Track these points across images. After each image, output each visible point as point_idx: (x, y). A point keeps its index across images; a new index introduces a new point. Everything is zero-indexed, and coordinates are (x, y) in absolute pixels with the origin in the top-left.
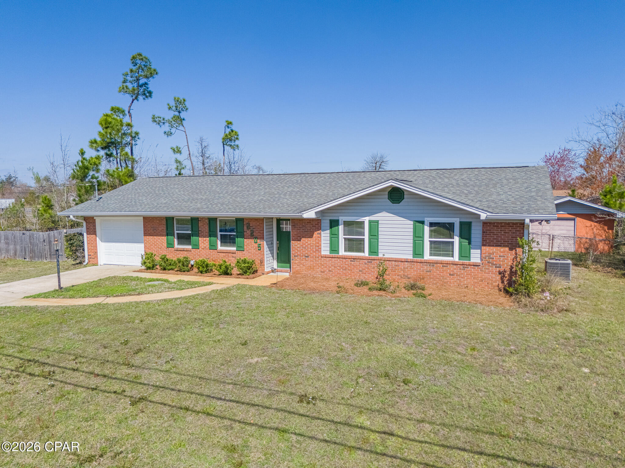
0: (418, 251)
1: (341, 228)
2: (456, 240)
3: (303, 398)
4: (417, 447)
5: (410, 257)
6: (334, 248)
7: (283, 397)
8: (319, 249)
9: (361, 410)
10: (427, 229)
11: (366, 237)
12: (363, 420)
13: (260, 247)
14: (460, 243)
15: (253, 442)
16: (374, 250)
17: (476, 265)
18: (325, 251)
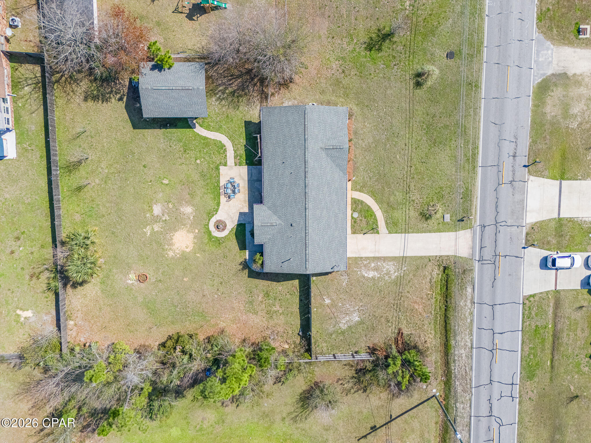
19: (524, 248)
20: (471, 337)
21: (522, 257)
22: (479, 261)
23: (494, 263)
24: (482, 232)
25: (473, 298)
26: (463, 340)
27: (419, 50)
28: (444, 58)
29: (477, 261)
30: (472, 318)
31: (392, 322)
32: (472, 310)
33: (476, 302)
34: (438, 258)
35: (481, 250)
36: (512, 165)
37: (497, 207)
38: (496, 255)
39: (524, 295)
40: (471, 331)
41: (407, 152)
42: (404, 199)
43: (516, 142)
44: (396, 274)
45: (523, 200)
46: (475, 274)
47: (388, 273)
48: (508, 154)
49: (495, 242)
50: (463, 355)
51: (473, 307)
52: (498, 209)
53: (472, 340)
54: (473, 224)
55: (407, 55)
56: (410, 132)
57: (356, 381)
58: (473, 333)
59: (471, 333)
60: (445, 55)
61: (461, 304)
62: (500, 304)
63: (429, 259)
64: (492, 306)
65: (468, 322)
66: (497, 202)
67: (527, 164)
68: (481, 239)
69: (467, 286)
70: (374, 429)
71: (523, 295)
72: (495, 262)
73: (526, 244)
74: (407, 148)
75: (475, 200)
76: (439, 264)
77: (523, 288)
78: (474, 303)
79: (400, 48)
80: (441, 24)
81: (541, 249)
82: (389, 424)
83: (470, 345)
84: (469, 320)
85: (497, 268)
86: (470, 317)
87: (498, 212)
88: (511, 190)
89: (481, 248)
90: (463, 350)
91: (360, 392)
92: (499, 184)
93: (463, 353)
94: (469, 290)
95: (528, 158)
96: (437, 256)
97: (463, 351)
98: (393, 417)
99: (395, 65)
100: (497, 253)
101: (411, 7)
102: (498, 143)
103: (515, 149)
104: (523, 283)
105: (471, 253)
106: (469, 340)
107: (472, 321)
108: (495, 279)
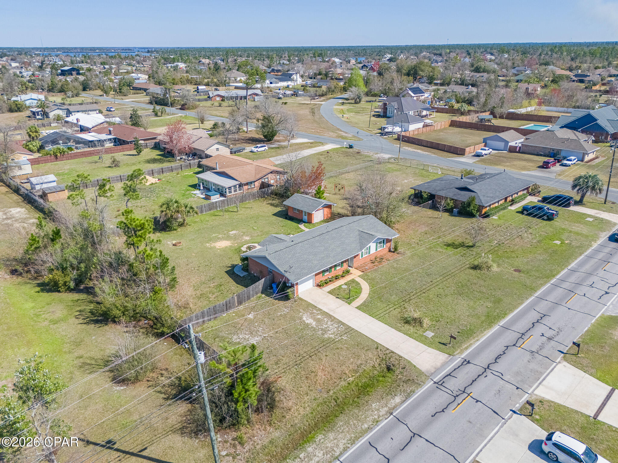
11: (368, 250)
13: (347, 264)
18: (361, 257)
19: (514, 412)
20: (349, 445)
21: (506, 418)
22: (435, 383)
23: (455, 397)
24: (462, 365)
25: (395, 408)
26: (335, 441)
28: (509, 269)
29: (433, 382)
30: (372, 426)
31: (279, 367)
32: (381, 418)
33: (394, 414)
34: (388, 352)
35: (447, 376)
36: (543, 342)
37: (498, 358)
38: (464, 392)
39: (477, 459)
40: (357, 438)
43: (558, 332)
44: (331, 336)
45: (541, 374)
46: (419, 390)
47: (325, 331)
48: (542, 334)
49: (473, 381)
50: (314, 458)
51: (386, 417)
52: (498, 360)
53: (345, 449)
54: (456, 353)
57: (175, 384)
58: (356, 442)
59: (354, 441)
60: (512, 269)
61: (373, 405)
62: (427, 440)
63: (378, 347)
64: (414, 434)
65: (363, 427)
66: (501, 355)
67: (564, 352)
68: (456, 369)
69: (399, 395)
70: (109, 445)
71: (475, 458)
72: (457, 396)
73: (521, 409)
75: (473, 340)
76: (384, 357)
77: (481, 450)
78: (392, 414)
80: (518, 257)
82: (128, 456)
83: (337, 454)
84: (366, 426)
85: (455, 404)
86: (371, 423)
87: (496, 362)
88: (529, 358)
89: (450, 375)
90: (322, 452)
91: (163, 396)
92: (514, 345)
93: (318, 457)
94: (398, 399)
95: (569, 349)
96: (388, 349)
97: (320, 455)
98: (144, 453)
100: (468, 391)
102: (534, 323)
103: (555, 336)
104: (485, 445)
105: (433, 372)
106: (341, 446)
107: (369, 429)
108: (443, 411)
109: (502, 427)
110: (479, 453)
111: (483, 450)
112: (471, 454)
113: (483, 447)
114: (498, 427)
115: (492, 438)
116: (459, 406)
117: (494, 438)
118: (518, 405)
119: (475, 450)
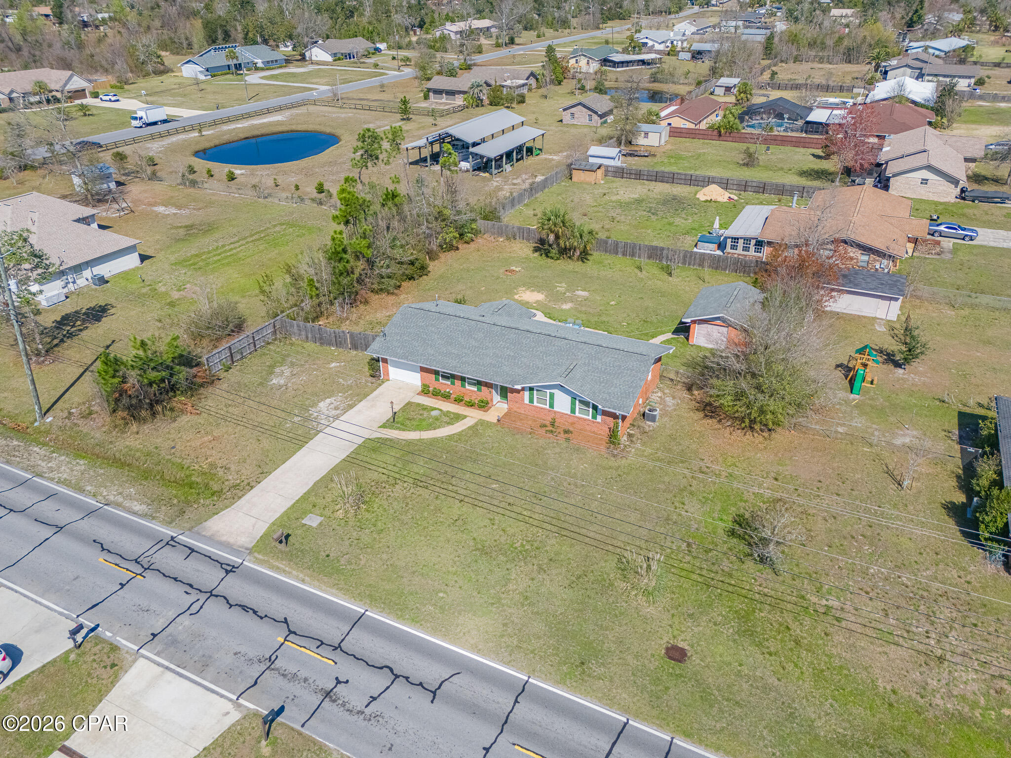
0: (573, 411)
1: (535, 392)
2: (591, 410)
3: (509, 504)
4: (536, 521)
5: (569, 413)
6: (531, 401)
7: (504, 503)
8: (523, 400)
9: (526, 509)
10: (577, 402)
11: (548, 399)
12: (525, 513)
13: (490, 392)
14: (593, 413)
15: (496, 518)
16: (552, 406)
17: (598, 423)
18: (527, 401)
21: (81, 619)
22: (174, 538)
23: (135, 559)
24: (222, 564)
25: (119, 506)
27: (710, 597)
28: (674, 637)
29: (175, 535)
30: (86, 492)
33: (106, 507)
35: (191, 549)
36: (311, 681)
37: (244, 608)
38: (147, 569)
41: (496, 502)
42: (409, 474)
43: (361, 712)
45: (199, 672)
46: (157, 522)
48: (347, 682)
49: (175, 578)
52: (240, 608)
54: (257, 554)
55: (704, 572)
56: (531, 519)
60: (681, 645)
61: (130, 490)
62: (47, 539)
64: (62, 527)
66: (255, 612)
67: (279, 719)
68: (210, 557)
72: (137, 562)
74: (503, 505)
75: (301, 576)
79: (726, 565)
80: (767, 656)
81: (44, 666)
84: (88, 488)
85: (119, 562)
87: (231, 606)
88: (251, 654)
89: (194, 551)
92: (291, 632)
95: (293, 729)
96: (260, 482)
99: (689, 545)
100: (148, 573)
101: (822, 610)
102: (391, 670)
103: (343, 705)
104: (25, 596)
105: (204, 533)
107: (81, 491)
108: (103, 549)
109: (61, 614)
110: (12, 589)
111: (17, 594)
112: (12, 582)
113: (21, 594)
114: (61, 610)
115: (40, 604)
116: (114, 566)
117: (38, 605)
118: (108, 634)
119: (20, 586)
